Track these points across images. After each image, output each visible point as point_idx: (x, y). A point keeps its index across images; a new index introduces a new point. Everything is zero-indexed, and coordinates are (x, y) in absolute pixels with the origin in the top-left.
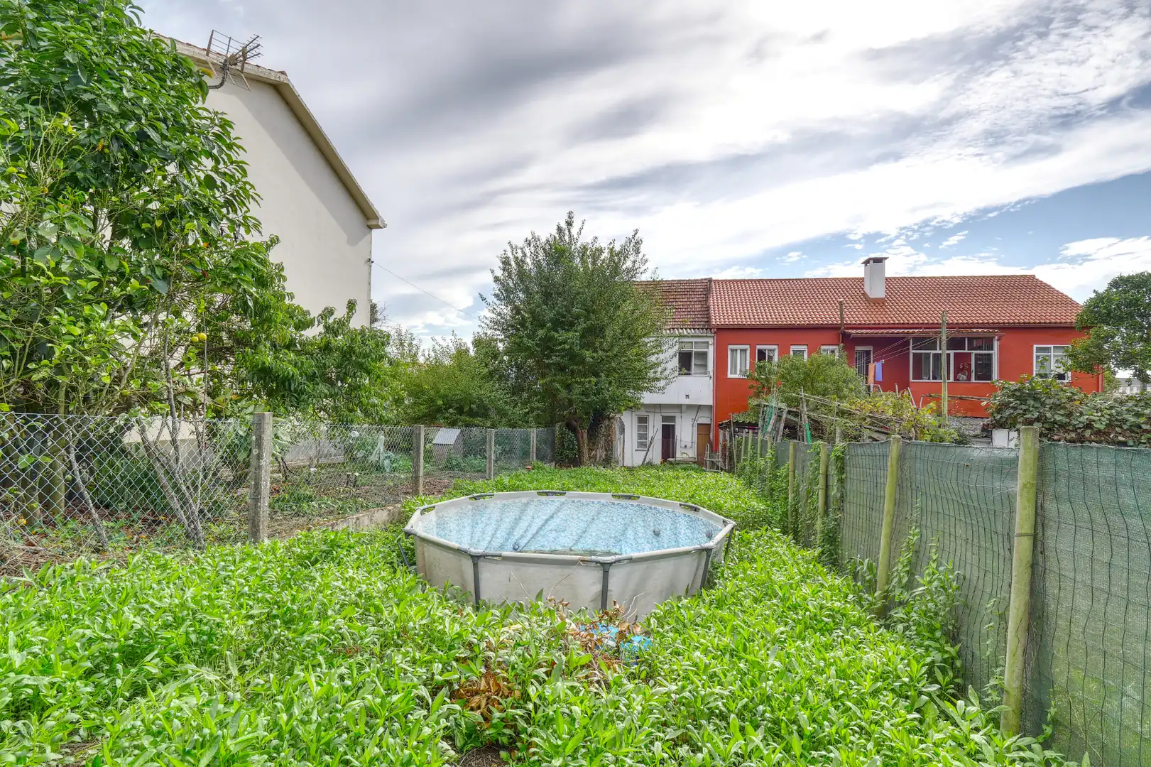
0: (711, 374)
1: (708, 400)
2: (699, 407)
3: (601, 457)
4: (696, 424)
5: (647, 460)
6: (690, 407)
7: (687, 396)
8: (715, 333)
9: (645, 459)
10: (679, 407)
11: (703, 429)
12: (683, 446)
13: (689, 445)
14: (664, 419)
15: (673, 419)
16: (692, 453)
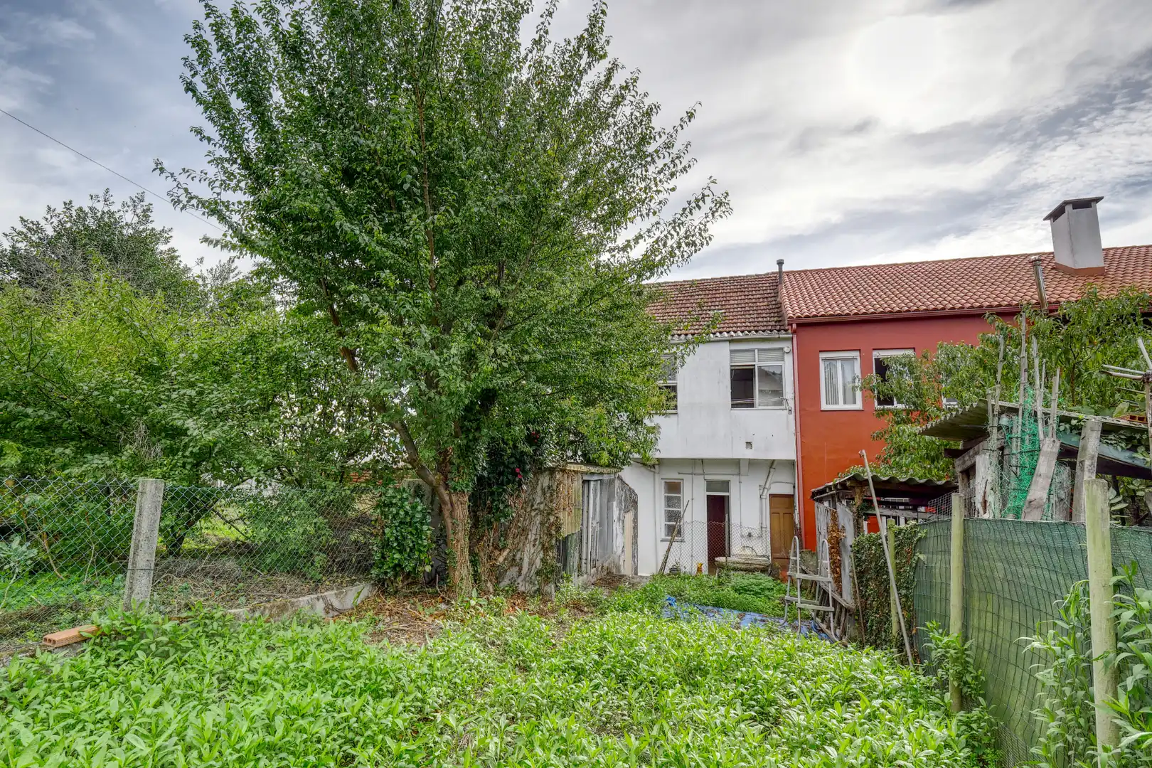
0: (791, 404)
1: (788, 452)
2: (772, 464)
3: (531, 564)
4: (766, 494)
5: (669, 565)
6: (753, 463)
7: (749, 444)
8: (794, 332)
9: (665, 562)
10: (736, 463)
11: (782, 504)
12: (746, 533)
13: (755, 533)
14: (710, 485)
15: (725, 485)
16: (760, 549)
